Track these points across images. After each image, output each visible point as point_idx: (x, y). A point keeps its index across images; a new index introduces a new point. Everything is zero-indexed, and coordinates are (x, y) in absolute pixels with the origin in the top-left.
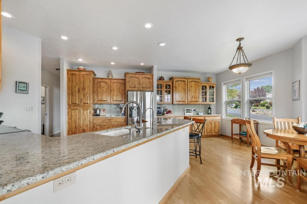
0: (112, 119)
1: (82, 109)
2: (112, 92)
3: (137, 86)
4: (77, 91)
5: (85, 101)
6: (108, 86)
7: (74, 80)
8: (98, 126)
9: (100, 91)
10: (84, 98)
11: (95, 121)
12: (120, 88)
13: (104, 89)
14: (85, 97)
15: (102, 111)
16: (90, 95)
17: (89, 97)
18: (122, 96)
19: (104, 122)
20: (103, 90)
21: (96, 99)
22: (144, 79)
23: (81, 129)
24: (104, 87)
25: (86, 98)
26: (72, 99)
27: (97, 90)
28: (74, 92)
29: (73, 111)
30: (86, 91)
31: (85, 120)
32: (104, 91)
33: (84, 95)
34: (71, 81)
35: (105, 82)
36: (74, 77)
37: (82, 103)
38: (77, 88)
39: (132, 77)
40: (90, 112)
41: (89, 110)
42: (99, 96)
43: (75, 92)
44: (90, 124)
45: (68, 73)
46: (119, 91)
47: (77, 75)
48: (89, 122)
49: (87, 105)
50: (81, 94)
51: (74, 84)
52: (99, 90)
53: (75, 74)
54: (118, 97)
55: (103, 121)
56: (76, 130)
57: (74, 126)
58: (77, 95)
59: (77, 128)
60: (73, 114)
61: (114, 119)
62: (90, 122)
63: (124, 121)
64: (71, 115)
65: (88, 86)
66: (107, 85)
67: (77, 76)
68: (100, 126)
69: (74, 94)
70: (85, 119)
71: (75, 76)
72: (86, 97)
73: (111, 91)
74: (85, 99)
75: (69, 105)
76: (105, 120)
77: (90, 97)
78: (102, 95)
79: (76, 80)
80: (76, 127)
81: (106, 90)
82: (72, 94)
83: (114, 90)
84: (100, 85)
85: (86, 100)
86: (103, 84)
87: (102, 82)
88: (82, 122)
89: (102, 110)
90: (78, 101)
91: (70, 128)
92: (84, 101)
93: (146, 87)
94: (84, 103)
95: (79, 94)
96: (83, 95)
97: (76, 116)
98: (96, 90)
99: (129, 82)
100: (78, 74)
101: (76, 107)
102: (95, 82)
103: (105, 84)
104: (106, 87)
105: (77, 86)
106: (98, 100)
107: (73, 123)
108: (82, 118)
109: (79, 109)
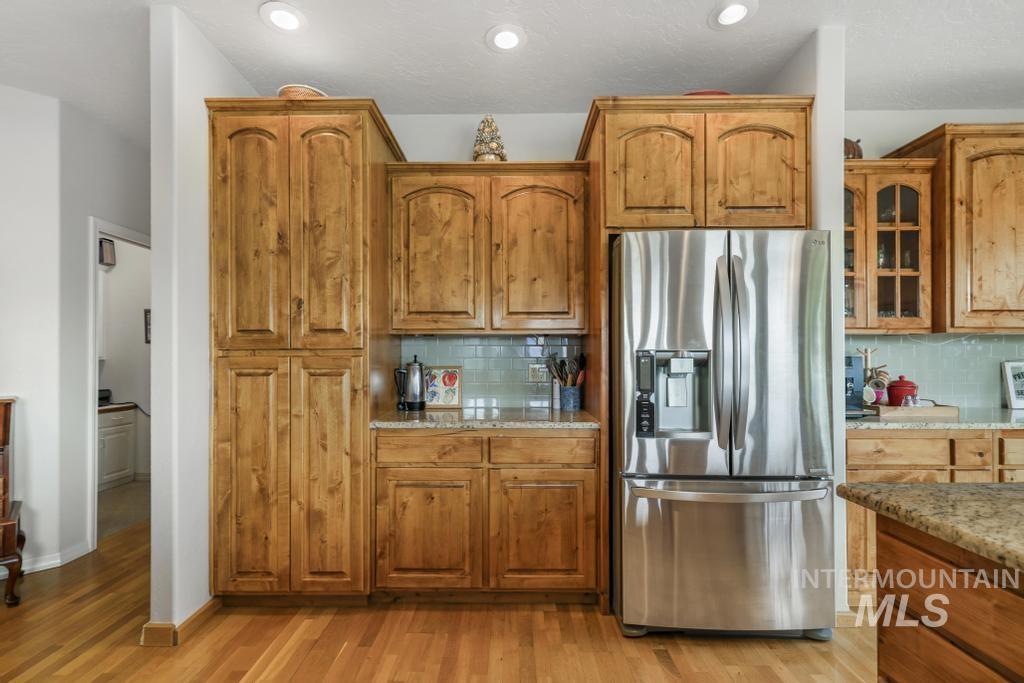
0: (506, 442)
1: (306, 367)
2: (503, 253)
3: (683, 197)
4: (273, 244)
5: (324, 311)
6: (475, 219)
7: (253, 171)
8: (407, 491)
9: (427, 253)
10: (314, 291)
11: (385, 457)
12: (551, 231)
13: (452, 236)
14: (321, 286)
15: (439, 381)
16: (354, 271)
17: (346, 285)
18: (568, 279)
19: (448, 458)
20: (441, 240)
21: (398, 302)
22: (739, 145)
23: (295, 507)
24: (448, 224)
25: (329, 291)
26: (239, 303)
27: (407, 246)
28: (251, 255)
29: (245, 383)
30: (329, 241)
31: (325, 448)
32: (449, 248)
33: (317, 274)
34: (232, 182)
35: (459, 191)
36: (251, 148)
37: (304, 329)
38: (271, 228)
39: (647, 130)
40: (354, 391)
41: (346, 379)
42: (418, 283)
43: (257, 253)
44: (354, 478)
45: (213, 128)
46: (550, 248)
47: (272, 136)
48: (346, 460)
49: (333, 340)
50: (299, 268)
51: (253, 202)
52: (420, 244)
53: (260, 131)
54: (539, 286)
55: (443, 454)
56: (266, 516)
57: (255, 484)
58: (272, 275)
59: (273, 499)
60: (245, 402)
61: (517, 444)
62: (355, 464)
63: (589, 460)
64: (236, 410)
65: (339, 211)
66: (466, 207)
67: (270, 143)
68: (419, 492)
69: (253, 264)
70: (324, 437)
71: (260, 144)
72: (329, 282)
73: (498, 246)
74: (323, 300)
75: (220, 342)
76: (455, 448)
77: (353, 287)
78: (438, 277)
79: (264, 170)
80: (263, 490)
81: (464, 239)
82: (241, 265)
83: (515, 242)
84: (426, 215)
85: (330, 306)
86: (441, 205)
87: (439, 189)
88: (304, 457)
89: (440, 374)
90: (280, 314)
91: (227, 502)
92: (316, 312)
93: (760, 201)
94: (316, 330)
95: (284, 267)
96: (312, 274)
97: (265, 416)
98: (398, 247)
99: (625, 166)
100: (274, 131)
101: (263, 358)
102: (398, 191)
103: (454, 203)
104: (461, 222)
105: (272, 214)
106: (413, 309)
107: (247, 462)
108: (301, 429)
109: (283, 368)
